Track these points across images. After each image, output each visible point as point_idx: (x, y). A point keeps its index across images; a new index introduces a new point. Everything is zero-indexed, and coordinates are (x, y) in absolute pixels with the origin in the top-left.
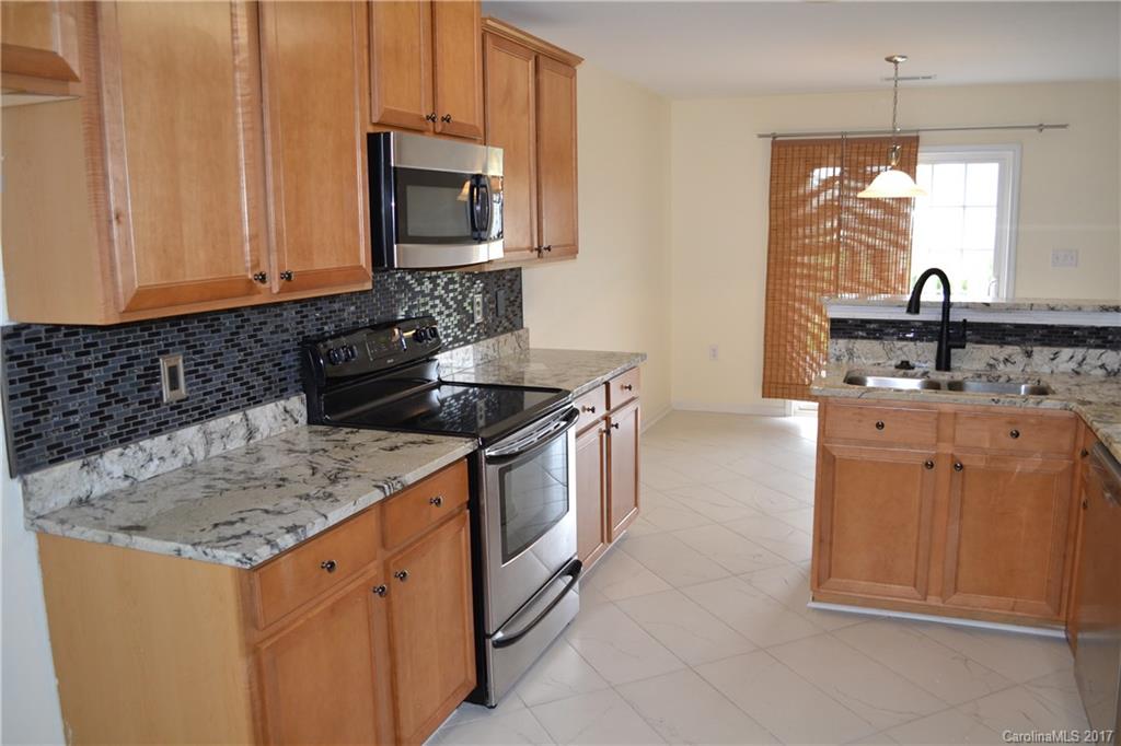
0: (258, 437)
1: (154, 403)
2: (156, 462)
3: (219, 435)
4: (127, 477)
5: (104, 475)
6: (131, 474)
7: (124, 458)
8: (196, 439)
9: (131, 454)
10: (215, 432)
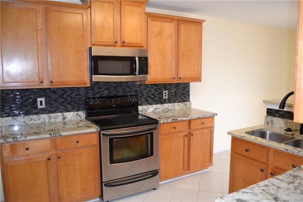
0: (67, 119)
1: (35, 108)
2: (33, 120)
3: (54, 117)
4: (24, 122)
5: (18, 121)
6: (26, 122)
7: (24, 119)
8: (46, 117)
9: (26, 118)
10: (52, 116)
